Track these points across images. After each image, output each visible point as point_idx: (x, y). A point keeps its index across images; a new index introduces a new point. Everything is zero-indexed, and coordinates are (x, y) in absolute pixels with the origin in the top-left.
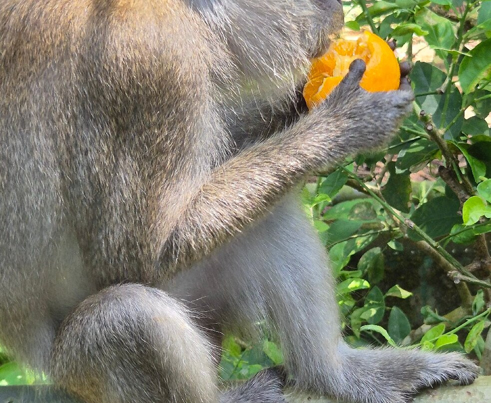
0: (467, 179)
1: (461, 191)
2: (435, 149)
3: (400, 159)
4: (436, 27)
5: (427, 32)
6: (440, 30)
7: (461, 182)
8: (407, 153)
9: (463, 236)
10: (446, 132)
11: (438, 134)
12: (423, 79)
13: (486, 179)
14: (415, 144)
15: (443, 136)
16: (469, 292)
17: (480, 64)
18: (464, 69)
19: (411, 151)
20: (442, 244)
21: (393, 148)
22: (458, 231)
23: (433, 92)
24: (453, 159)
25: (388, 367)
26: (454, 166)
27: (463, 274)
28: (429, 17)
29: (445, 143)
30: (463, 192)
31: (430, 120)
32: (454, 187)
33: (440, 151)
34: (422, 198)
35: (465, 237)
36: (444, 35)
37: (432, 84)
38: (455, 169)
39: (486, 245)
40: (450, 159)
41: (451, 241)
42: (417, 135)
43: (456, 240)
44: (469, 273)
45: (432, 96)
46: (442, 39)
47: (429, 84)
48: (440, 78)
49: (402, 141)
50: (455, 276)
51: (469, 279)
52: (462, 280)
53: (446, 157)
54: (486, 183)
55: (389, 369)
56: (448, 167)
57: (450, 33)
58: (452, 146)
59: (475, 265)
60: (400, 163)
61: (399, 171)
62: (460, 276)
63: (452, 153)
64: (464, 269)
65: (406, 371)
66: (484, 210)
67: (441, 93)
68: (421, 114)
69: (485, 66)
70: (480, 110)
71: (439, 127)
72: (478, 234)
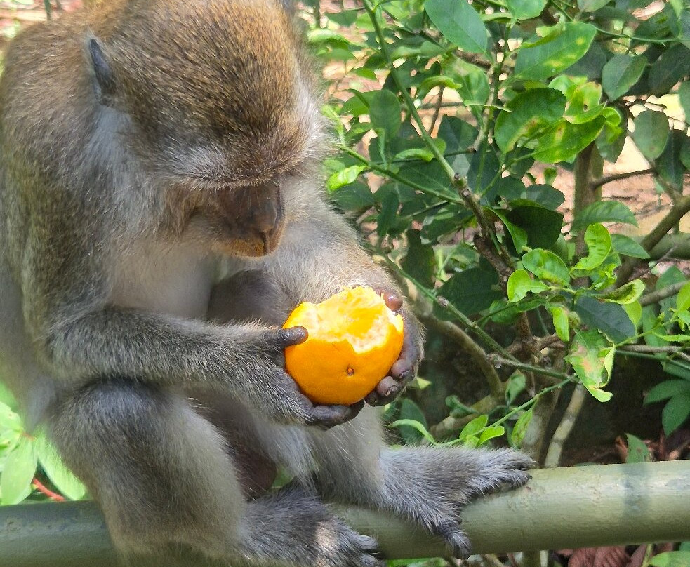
0: (505, 248)
1: (499, 262)
2: (469, 216)
3: (426, 227)
4: (468, 78)
5: (460, 85)
6: (473, 82)
7: (500, 253)
8: (434, 221)
9: (503, 314)
10: (482, 197)
11: (473, 200)
12: (452, 135)
13: (529, 250)
14: (443, 210)
15: (479, 202)
16: (497, 377)
17: (518, 119)
18: (501, 124)
19: (439, 218)
20: (479, 325)
21: (417, 215)
22: (498, 309)
23: (464, 150)
24: (490, 227)
25: (436, 474)
26: (492, 234)
27: (504, 357)
28: (459, 66)
29: (481, 210)
30: (501, 264)
31: (465, 185)
32: (491, 259)
33: (475, 218)
34: (439, 269)
35: (506, 316)
36: (477, 87)
37: (462, 141)
38: (493, 238)
39: (528, 324)
40: (487, 227)
41: (490, 320)
42: (444, 199)
43: (495, 319)
44: (510, 356)
45: (463, 155)
46: (475, 92)
47: (459, 141)
48: (471, 134)
49: (427, 207)
50: (495, 360)
51: (511, 362)
52: (503, 365)
53: (482, 226)
54: (532, 254)
55: (438, 476)
56: (484, 235)
57: (484, 85)
58: (488, 212)
59: (516, 347)
60: (427, 232)
61: (425, 241)
62: (500, 359)
63: (488, 221)
64: (505, 351)
65: (457, 478)
66: (530, 284)
67: (474, 151)
68: (455, 178)
69: (524, 122)
70: (516, 169)
71: (474, 192)
72: (521, 312)
